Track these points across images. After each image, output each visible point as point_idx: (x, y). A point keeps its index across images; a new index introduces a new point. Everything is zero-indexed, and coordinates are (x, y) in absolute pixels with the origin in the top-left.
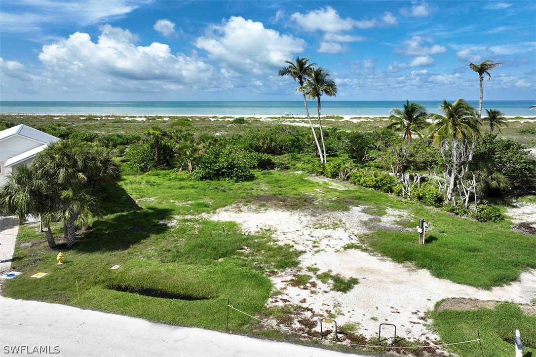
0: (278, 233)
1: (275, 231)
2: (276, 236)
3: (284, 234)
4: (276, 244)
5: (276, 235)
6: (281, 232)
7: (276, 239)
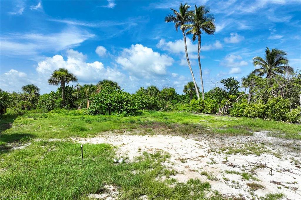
0: (172, 160)
1: (167, 157)
2: (170, 165)
3: (183, 161)
4: (173, 180)
5: (169, 162)
6: (177, 158)
7: (171, 170)
